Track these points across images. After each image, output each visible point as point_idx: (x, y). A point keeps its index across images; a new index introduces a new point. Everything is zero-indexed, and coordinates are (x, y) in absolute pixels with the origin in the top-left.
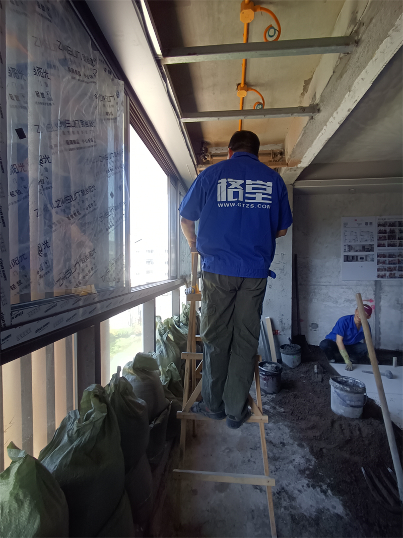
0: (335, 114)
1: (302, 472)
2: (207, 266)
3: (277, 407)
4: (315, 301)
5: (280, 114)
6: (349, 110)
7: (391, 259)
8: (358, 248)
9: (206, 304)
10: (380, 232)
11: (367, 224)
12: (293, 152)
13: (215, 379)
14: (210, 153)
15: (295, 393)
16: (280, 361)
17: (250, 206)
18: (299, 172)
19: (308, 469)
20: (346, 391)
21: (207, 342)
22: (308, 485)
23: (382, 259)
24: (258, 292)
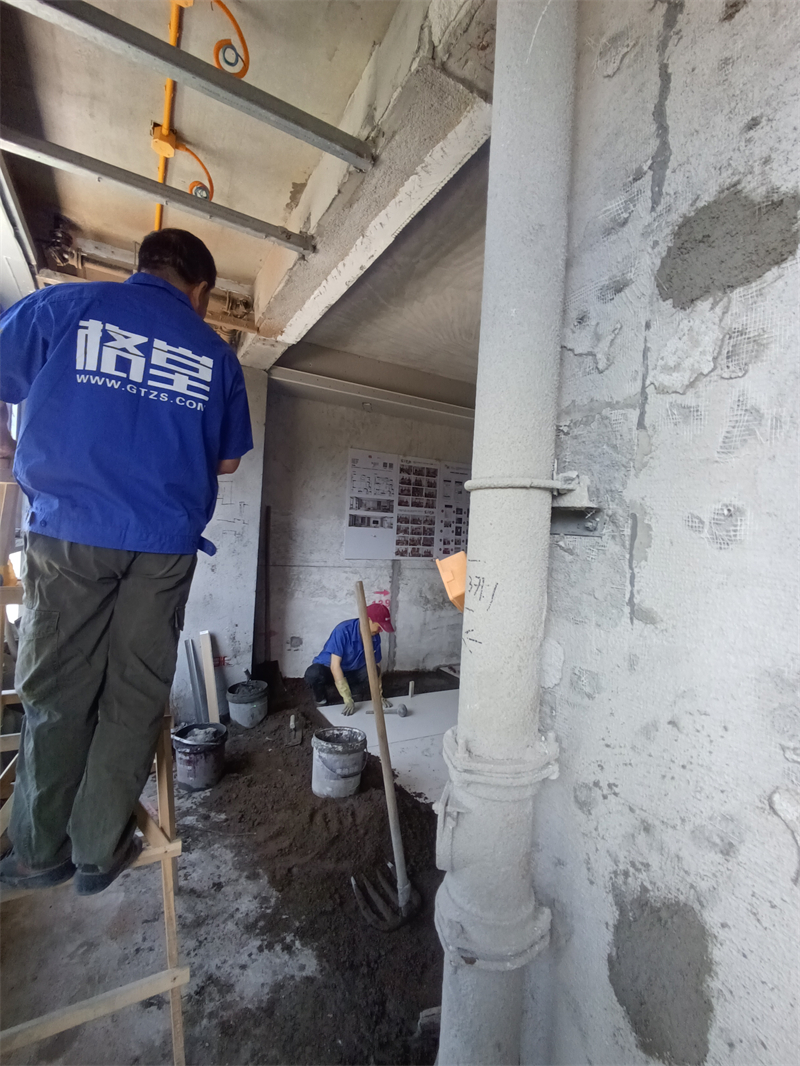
0: (340, 265)
1: (250, 928)
2: (39, 518)
3: (213, 814)
4: (298, 595)
5: (243, 225)
6: (361, 268)
7: (415, 526)
8: (370, 505)
9: (33, 611)
10: (403, 482)
11: (385, 465)
12: (269, 309)
13: (44, 789)
14: (78, 250)
15: (249, 777)
16: (225, 718)
17: (158, 396)
18: (280, 351)
19: (263, 916)
20: (338, 752)
21: (31, 703)
22: (260, 949)
23: (404, 525)
24: (172, 582)
